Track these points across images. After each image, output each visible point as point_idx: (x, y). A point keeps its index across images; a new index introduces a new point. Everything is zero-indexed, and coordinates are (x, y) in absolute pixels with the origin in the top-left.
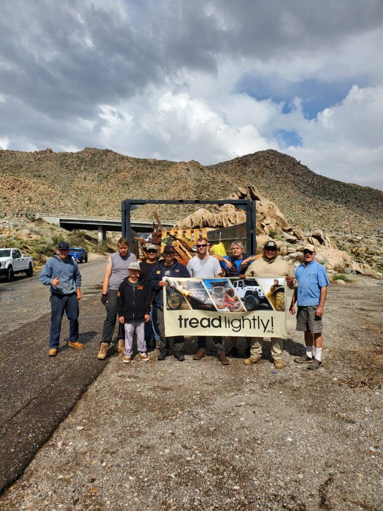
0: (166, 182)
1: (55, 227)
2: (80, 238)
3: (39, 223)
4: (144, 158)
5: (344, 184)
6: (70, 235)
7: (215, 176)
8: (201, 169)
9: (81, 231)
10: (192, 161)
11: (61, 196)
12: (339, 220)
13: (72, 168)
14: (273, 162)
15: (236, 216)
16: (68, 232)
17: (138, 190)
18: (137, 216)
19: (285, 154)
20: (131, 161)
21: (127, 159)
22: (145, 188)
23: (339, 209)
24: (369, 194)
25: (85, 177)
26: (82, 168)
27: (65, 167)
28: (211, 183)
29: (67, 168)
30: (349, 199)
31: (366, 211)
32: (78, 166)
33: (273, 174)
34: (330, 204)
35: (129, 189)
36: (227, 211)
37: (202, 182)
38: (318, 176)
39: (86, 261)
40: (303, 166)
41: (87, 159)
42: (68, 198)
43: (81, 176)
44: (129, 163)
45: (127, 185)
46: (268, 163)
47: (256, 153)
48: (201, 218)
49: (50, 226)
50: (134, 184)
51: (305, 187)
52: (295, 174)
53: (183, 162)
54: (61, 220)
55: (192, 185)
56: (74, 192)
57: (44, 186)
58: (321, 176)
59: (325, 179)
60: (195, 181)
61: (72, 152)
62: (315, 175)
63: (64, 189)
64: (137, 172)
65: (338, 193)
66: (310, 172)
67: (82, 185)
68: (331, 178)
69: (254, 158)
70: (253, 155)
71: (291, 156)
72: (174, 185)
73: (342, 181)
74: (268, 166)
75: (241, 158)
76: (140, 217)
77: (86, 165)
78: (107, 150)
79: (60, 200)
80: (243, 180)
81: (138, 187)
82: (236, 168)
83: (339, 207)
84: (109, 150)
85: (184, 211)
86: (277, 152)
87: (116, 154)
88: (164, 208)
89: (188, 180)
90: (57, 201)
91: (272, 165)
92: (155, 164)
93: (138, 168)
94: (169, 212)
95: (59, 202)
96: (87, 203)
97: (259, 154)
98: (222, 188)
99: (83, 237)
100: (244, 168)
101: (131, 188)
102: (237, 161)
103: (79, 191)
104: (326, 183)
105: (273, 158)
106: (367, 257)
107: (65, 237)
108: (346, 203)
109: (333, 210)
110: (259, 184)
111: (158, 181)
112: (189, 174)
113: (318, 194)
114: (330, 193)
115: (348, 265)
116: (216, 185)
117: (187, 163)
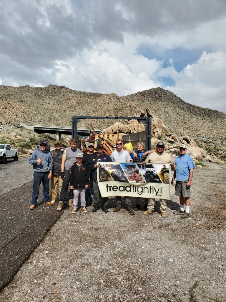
0: (97, 106)
2: (45, 138)
3: (21, 129)
5: (202, 109)
7: (126, 103)
8: (118, 98)
9: (46, 134)
10: (113, 93)
11: (34, 113)
12: (199, 130)
13: (41, 97)
14: (160, 95)
15: (138, 126)
16: (39, 135)
20: (76, 93)
21: (74, 92)
22: (84, 109)
24: (217, 114)
25: (49, 102)
26: (47, 97)
28: (123, 107)
29: (38, 97)
30: (205, 118)
31: (215, 125)
32: (45, 95)
33: (160, 102)
34: (194, 120)
36: (133, 123)
37: (118, 106)
38: (186, 103)
40: (178, 97)
41: (50, 91)
42: (39, 114)
43: (47, 102)
44: (75, 94)
45: (74, 107)
46: (157, 95)
47: (150, 89)
48: (118, 127)
49: (28, 131)
50: (78, 107)
51: (179, 110)
52: (173, 102)
53: (107, 94)
54: (34, 127)
55: (112, 108)
56: (42, 111)
57: (24, 107)
59: (191, 105)
60: (114, 106)
61: (41, 87)
63: (36, 109)
64: (80, 100)
65: (198, 114)
66: (182, 101)
67: (47, 107)
69: (149, 92)
70: (148, 90)
72: (101, 107)
74: (157, 97)
75: (142, 92)
77: (49, 95)
78: (62, 86)
79: (34, 116)
80: (143, 105)
81: (80, 109)
82: (138, 98)
83: (199, 122)
84: (63, 86)
85: (107, 123)
86: (163, 89)
87: (67, 88)
88: (96, 121)
89: (110, 105)
90: (32, 116)
91: (160, 97)
92: (90, 95)
93: (81, 97)
94: (99, 123)
95: (34, 117)
96: (50, 117)
97: (152, 90)
98: (130, 110)
99: (47, 138)
100: (143, 98)
101: (76, 109)
102: (139, 94)
103: (45, 111)
104: (191, 108)
105: (160, 93)
106: (215, 152)
107: (37, 137)
108: (203, 120)
109: (195, 124)
110: (152, 108)
111: (92, 105)
112: (111, 101)
113: (187, 114)
114: (194, 114)
115: (204, 157)
116: (126, 108)
117: (109, 95)
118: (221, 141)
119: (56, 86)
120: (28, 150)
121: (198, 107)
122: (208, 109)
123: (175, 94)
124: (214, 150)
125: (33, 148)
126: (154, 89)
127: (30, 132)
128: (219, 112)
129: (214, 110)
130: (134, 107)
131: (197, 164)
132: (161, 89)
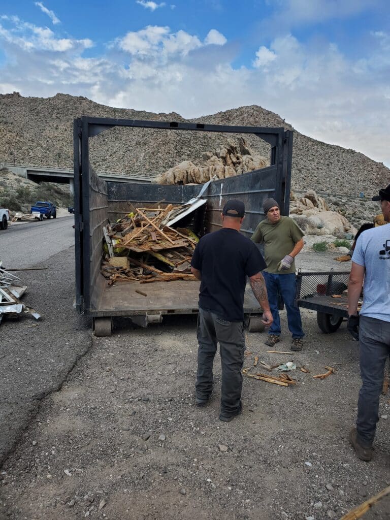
0: (145, 135)
1: (21, 179)
2: (49, 192)
3: (3, 174)
4: (121, 108)
5: (328, 146)
6: (39, 187)
9: (51, 183)
10: (173, 112)
11: (31, 146)
12: (321, 182)
13: (42, 115)
14: (257, 119)
15: (225, 171)
16: (36, 185)
17: (113, 141)
18: (113, 170)
19: (270, 110)
20: (107, 110)
21: (103, 108)
22: (121, 140)
23: (322, 171)
24: (352, 157)
25: (57, 126)
26: (54, 116)
27: (36, 114)
28: (192, 138)
29: (37, 115)
30: (332, 162)
31: (348, 174)
32: (49, 113)
34: (313, 166)
35: (104, 140)
36: (214, 165)
37: (183, 136)
38: (301, 135)
39: (55, 217)
40: (287, 124)
41: (60, 106)
42: (38, 148)
43: (53, 125)
44: (105, 113)
45: (103, 136)
46: (252, 119)
47: (240, 108)
48: (185, 172)
49: (16, 177)
50: (110, 136)
53: (163, 114)
54: (28, 171)
55: (173, 138)
56: (45, 142)
57: (11, 134)
58: (305, 136)
59: (309, 139)
60: (176, 135)
61: (42, 98)
63: (33, 138)
65: (321, 155)
66: (294, 131)
67: (54, 135)
68: (315, 139)
69: (238, 113)
70: (237, 110)
71: (276, 113)
72: (153, 137)
73: (325, 142)
74: (252, 123)
75: (225, 113)
76: (116, 171)
77: (58, 113)
78: (81, 97)
79: (29, 150)
80: (226, 136)
81: (114, 139)
82: (218, 123)
83: (321, 169)
84: (83, 97)
85: (164, 166)
86: (262, 109)
87: (91, 102)
88: (142, 162)
89: (168, 134)
90: (26, 151)
91: (256, 122)
92: (133, 115)
94: (148, 167)
95: (29, 153)
96: (59, 154)
97: (244, 109)
98: (204, 144)
99: (52, 190)
100: (227, 123)
101: (106, 140)
102: (221, 116)
103: (50, 141)
104: (310, 143)
105: (257, 115)
106: (354, 221)
107: (32, 189)
108: (328, 165)
109: (316, 172)
111: (136, 133)
113: (301, 155)
114: (313, 154)
115: (346, 231)
116: (197, 140)
117: (167, 115)
118: (361, 202)
119: (71, 96)
120: (14, 212)
121: (321, 142)
122: (338, 146)
123: (283, 119)
124: (353, 218)
125: (23, 209)
126: (247, 107)
127: (21, 178)
128: (355, 152)
129: (347, 148)
130: (210, 138)
131: (338, 245)
132: (259, 109)
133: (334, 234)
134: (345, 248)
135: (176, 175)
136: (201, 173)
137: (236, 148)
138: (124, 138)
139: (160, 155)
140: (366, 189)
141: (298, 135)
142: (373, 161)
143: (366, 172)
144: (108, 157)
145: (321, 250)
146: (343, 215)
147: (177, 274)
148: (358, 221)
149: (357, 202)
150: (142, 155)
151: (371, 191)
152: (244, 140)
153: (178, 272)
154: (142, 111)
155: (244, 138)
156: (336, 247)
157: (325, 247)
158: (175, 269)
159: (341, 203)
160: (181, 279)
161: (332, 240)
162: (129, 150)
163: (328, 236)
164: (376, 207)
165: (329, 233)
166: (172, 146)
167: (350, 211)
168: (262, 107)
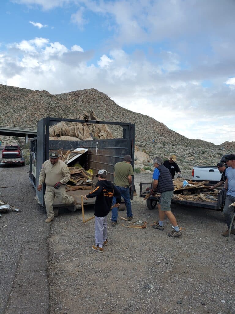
0: (26, 103)
5: (134, 113)
7: (59, 102)
8: (50, 96)
10: (44, 90)
14: (95, 96)
15: (84, 129)
18: (5, 124)
19: (102, 92)
22: (10, 105)
24: (147, 119)
28: (56, 106)
31: (145, 129)
33: (95, 104)
37: (51, 105)
38: (120, 107)
40: (112, 100)
46: (91, 96)
47: (84, 90)
48: (61, 129)
50: (3, 103)
51: (113, 113)
52: (107, 105)
53: (38, 91)
55: (44, 106)
58: (122, 108)
59: (124, 109)
60: (46, 104)
62: (118, 106)
64: (5, 94)
65: (130, 118)
66: (116, 104)
68: (127, 109)
69: (83, 93)
70: (83, 91)
71: (105, 94)
72: (31, 105)
73: (133, 111)
74: (92, 99)
75: (76, 92)
76: (7, 125)
81: (6, 105)
82: (72, 98)
86: (97, 91)
88: (24, 120)
89: (41, 103)
91: (94, 98)
92: (18, 90)
93: (6, 92)
94: (28, 123)
97: (87, 91)
98: (64, 110)
100: (77, 98)
102: (73, 93)
105: (95, 94)
106: (150, 155)
110: (87, 109)
111: (20, 102)
112: (42, 99)
113: (120, 118)
115: (149, 161)
116: (60, 107)
117: (40, 92)
118: (153, 145)
121: (131, 111)
122: (139, 113)
123: (109, 97)
124: (150, 154)
126: (88, 90)
128: (149, 117)
129: (145, 115)
130: (67, 106)
131: (146, 169)
132: (96, 91)
133: (143, 163)
134: (149, 171)
135: (55, 131)
136: (70, 130)
137: (88, 116)
138: (12, 104)
139: (36, 115)
140: (155, 137)
141: (118, 107)
142: (158, 122)
143: (155, 128)
144: (1, 116)
145: (138, 172)
146: (145, 152)
147: (79, 187)
148: (153, 156)
149: (151, 145)
150: (25, 116)
151: (158, 138)
152: (92, 112)
153: (78, 186)
154: (24, 89)
155: (92, 111)
156: (145, 170)
157: (139, 170)
158: (77, 184)
159: (143, 146)
160: (81, 189)
161: (142, 167)
162: (16, 112)
163: (140, 164)
164: (161, 147)
165: (140, 163)
166: (44, 110)
167: (148, 150)
168: (97, 90)
